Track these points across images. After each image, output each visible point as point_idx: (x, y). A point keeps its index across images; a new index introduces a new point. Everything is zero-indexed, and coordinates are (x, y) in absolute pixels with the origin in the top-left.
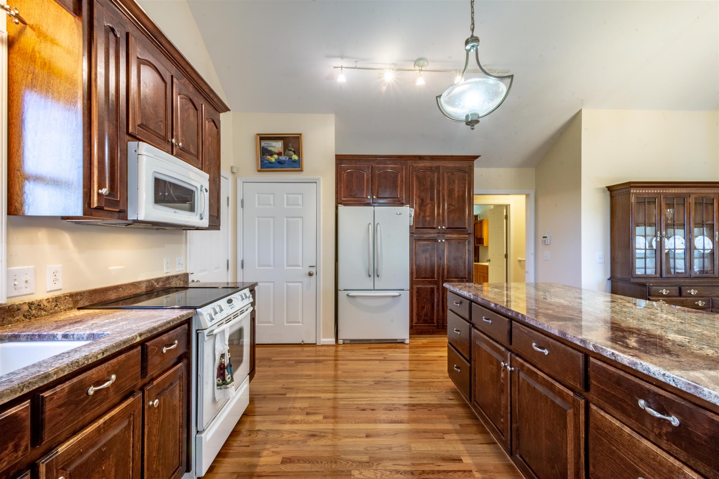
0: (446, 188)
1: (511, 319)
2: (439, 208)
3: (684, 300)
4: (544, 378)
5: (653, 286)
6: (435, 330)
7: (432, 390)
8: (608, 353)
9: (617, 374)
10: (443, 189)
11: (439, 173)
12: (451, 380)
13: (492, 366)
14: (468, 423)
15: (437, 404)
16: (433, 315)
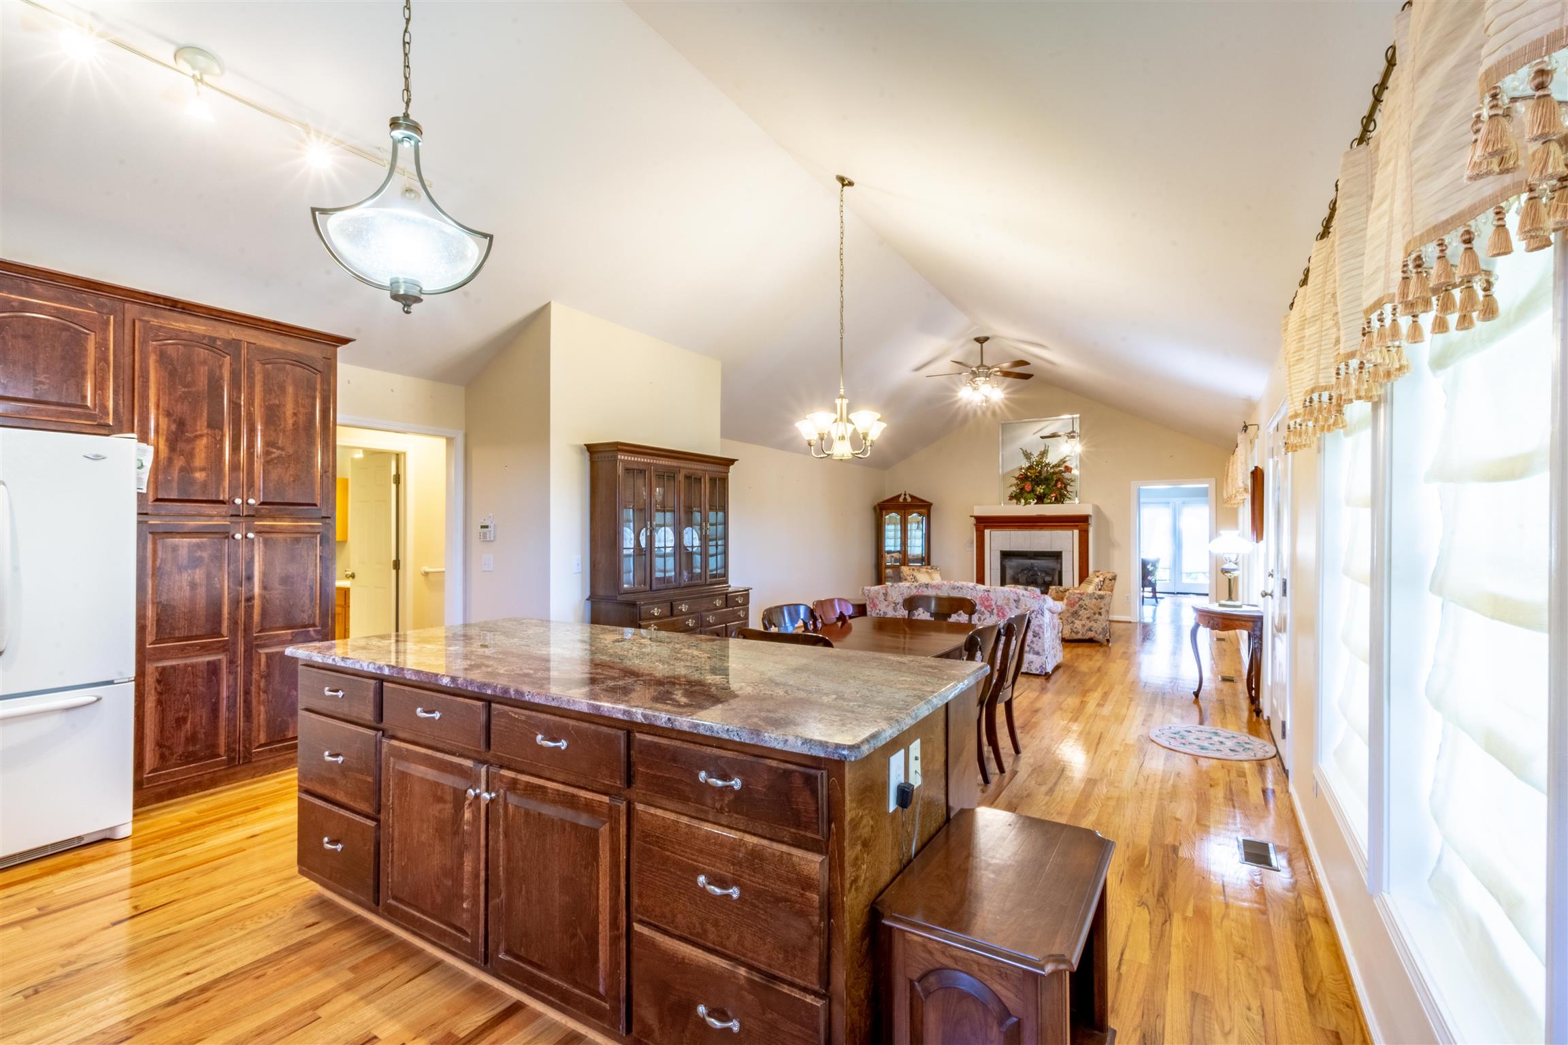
0: (257, 401)
1: (488, 701)
2: (235, 448)
3: (675, 620)
4: (558, 791)
5: (645, 604)
6: (222, 773)
7: (253, 927)
8: (663, 720)
9: (673, 746)
10: (250, 402)
11: (236, 358)
12: (308, 880)
13: (440, 806)
14: (369, 955)
15: (277, 953)
16: (216, 735)
